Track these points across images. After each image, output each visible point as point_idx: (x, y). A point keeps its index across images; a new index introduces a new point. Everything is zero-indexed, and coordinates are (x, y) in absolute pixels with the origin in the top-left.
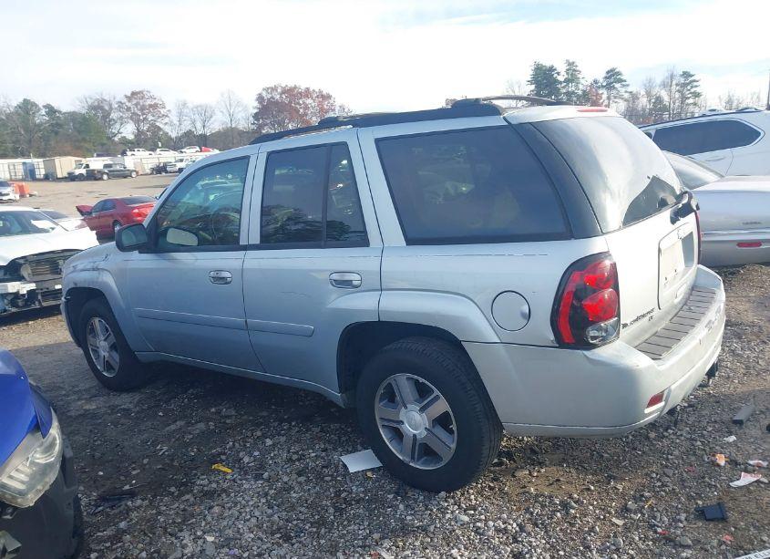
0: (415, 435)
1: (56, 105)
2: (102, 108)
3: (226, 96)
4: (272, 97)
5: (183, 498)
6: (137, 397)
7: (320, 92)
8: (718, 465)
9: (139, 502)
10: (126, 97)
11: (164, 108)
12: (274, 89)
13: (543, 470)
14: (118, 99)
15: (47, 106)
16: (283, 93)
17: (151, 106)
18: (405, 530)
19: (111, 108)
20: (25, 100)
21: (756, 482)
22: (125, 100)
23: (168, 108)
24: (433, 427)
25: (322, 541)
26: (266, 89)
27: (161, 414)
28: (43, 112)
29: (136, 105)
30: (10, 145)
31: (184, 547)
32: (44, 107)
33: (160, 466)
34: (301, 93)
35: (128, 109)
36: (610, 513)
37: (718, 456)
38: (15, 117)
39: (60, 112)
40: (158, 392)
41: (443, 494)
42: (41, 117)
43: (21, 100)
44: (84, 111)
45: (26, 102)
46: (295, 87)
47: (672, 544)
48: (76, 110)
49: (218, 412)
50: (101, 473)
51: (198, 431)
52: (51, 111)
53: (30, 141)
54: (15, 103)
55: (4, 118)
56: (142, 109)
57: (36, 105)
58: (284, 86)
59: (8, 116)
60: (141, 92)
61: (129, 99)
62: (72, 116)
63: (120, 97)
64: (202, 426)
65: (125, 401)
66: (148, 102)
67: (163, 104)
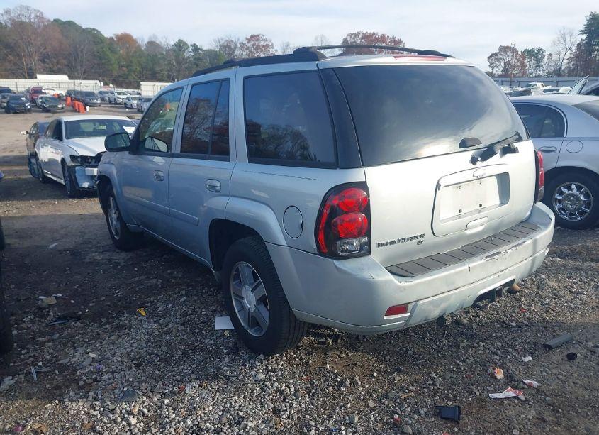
0: (249, 309)
1: (199, 45)
2: (229, 47)
3: (319, 39)
4: (355, 42)
5: (104, 327)
6: (130, 255)
7: (394, 38)
8: (495, 378)
9: (78, 323)
10: (247, 39)
11: (273, 48)
12: (356, 35)
13: (351, 354)
14: (240, 41)
15: (194, 46)
16: (364, 38)
17: (263, 46)
18: (216, 377)
19: (235, 47)
20: (179, 40)
21: (514, 397)
22: (245, 42)
23: (275, 48)
24: (258, 305)
25: (157, 372)
26: (350, 35)
27: (136, 269)
28: (190, 49)
29: (253, 45)
30: (166, 73)
31: (74, 356)
32: (191, 45)
33: (109, 304)
34: (377, 39)
35: (248, 48)
36: (371, 396)
37: (497, 370)
38: (171, 53)
39: (201, 50)
40: (144, 254)
41: (261, 356)
42: (189, 53)
43: (177, 40)
44: (217, 49)
45: (180, 41)
46: (374, 34)
47: (396, 429)
48: (212, 48)
49: (171, 274)
50: (73, 302)
51: (149, 285)
52: (196, 48)
53: (179, 71)
54: (172, 43)
55: (165, 53)
56: (256, 49)
57: (186, 44)
58: (364, 32)
59: (168, 51)
60: (258, 36)
61: (249, 40)
62: (210, 52)
63: (243, 39)
64: (154, 281)
65: (121, 257)
66: (262, 43)
67: (272, 45)
